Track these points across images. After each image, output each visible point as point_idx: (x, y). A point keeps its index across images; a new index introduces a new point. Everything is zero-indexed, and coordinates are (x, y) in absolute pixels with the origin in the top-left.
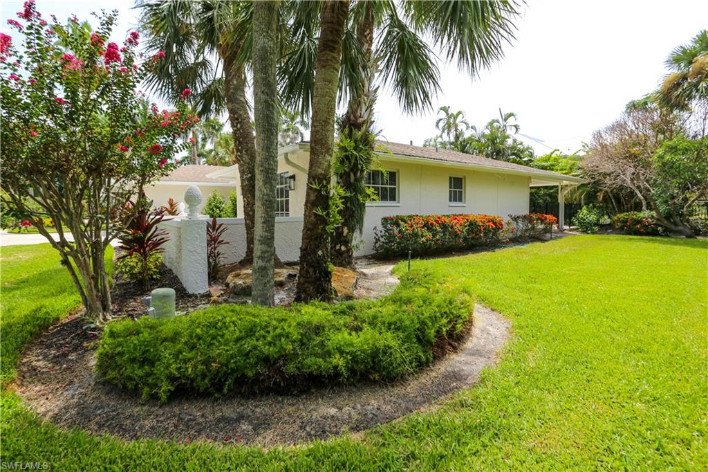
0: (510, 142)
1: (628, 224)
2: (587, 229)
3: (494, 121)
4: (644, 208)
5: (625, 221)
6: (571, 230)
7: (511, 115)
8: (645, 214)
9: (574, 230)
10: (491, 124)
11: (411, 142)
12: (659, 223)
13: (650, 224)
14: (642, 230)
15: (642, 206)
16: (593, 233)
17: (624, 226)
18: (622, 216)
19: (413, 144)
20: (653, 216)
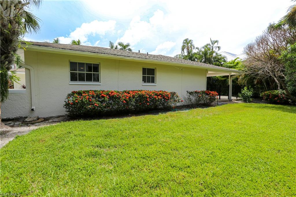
0: (214, 54)
1: (270, 97)
2: (246, 100)
3: (208, 45)
4: (279, 88)
5: (268, 96)
6: (237, 100)
7: (217, 42)
8: (279, 91)
9: (240, 100)
10: (206, 46)
11: (139, 51)
12: (288, 97)
13: (283, 98)
14: (278, 101)
15: (278, 87)
16: (250, 102)
17: (268, 98)
18: (267, 92)
19: (140, 52)
20: (284, 93)
